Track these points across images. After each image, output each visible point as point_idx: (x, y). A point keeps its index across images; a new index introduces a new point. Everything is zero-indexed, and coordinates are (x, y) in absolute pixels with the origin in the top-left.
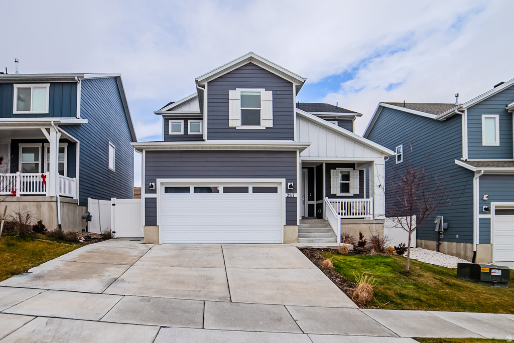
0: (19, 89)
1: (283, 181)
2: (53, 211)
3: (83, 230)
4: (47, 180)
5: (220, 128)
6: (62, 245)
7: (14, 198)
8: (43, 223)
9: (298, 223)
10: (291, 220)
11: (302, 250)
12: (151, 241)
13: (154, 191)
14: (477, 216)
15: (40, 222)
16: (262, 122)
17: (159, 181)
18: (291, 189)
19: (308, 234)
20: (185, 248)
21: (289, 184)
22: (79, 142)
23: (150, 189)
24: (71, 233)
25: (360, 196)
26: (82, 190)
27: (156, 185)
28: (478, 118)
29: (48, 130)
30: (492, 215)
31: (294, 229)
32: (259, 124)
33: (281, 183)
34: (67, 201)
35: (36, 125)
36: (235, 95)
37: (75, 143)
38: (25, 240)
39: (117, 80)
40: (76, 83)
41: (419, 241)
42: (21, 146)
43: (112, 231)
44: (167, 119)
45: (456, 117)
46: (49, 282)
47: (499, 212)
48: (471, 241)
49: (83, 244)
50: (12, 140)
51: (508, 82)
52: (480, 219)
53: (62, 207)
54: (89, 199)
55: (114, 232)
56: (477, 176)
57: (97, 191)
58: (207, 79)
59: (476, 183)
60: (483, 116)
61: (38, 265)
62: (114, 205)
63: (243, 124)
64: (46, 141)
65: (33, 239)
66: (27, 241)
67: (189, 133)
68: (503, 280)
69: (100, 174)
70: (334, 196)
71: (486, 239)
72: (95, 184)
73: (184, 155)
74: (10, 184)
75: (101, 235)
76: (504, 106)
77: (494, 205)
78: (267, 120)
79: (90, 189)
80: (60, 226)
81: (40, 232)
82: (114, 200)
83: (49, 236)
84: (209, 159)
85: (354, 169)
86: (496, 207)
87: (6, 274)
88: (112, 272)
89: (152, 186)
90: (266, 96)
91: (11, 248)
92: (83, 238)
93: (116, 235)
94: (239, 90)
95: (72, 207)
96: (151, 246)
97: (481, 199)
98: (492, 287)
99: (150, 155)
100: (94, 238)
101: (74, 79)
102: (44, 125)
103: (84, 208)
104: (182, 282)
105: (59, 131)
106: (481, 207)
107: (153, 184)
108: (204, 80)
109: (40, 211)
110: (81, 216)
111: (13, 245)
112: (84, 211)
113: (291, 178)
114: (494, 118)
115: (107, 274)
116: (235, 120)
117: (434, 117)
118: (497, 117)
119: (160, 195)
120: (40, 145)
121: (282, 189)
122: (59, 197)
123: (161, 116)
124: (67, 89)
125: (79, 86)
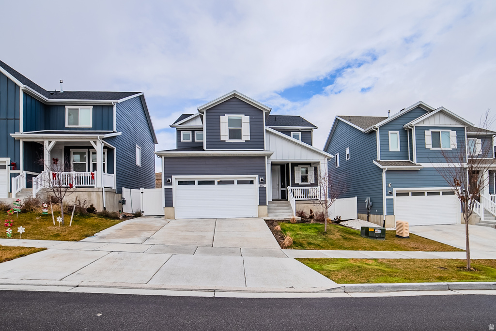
0: (69, 109)
1: (257, 176)
2: (100, 198)
3: (120, 211)
4: (95, 176)
5: (215, 141)
6: (109, 221)
7: (72, 190)
8: (94, 206)
9: (267, 204)
10: (262, 202)
11: (266, 221)
12: (169, 218)
13: (171, 184)
14: (385, 197)
15: (92, 206)
16: (243, 137)
17: (174, 177)
18: (263, 182)
19: (275, 211)
20: (192, 221)
21: (261, 178)
22: (115, 148)
23: (168, 183)
24: (114, 213)
25: (315, 184)
26: (118, 182)
27: (172, 179)
28: (386, 133)
29: (95, 142)
30: (394, 197)
31: (264, 208)
32: (240, 138)
33: (256, 178)
34: (108, 190)
35: (87, 138)
36: (224, 119)
37: (113, 149)
38: (84, 217)
39: (142, 98)
40: (113, 106)
41: (359, 214)
42: (72, 151)
43: (142, 211)
44: (179, 131)
45: (372, 133)
46: (110, 240)
47: (398, 194)
48: (382, 214)
49: (122, 220)
50: (65, 146)
51: (407, 109)
52: (387, 199)
53: (106, 195)
54: (123, 188)
55: (143, 212)
56: (384, 171)
57: (128, 182)
58: (205, 108)
59: (384, 175)
60: (390, 132)
61: (99, 232)
62: (142, 193)
63: (230, 139)
64: (92, 147)
65: (89, 217)
66: (86, 218)
67: (196, 141)
68: (382, 236)
69: (130, 170)
70: (298, 185)
71: (391, 212)
72: (127, 177)
73: (190, 160)
74: (65, 178)
75: (133, 214)
76: (402, 126)
77: (395, 190)
78: (246, 136)
79: (123, 181)
80: (105, 208)
81: (92, 212)
82: (142, 189)
83: (99, 215)
84: (207, 163)
85: (311, 166)
86: (396, 191)
87: (83, 236)
88: (146, 234)
89: (169, 180)
90: (245, 120)
91: (78, 222)
92: (121, 216)
93: (144, 214)
94: (227, 116)
95: (112, 195)
96: (169, 220)
97: (387, 186)
98: (375, 240)
99: (167, 160)
100: (129, 216)
101: (111, 104)
102: (92, 139)
103: (120, 195)
104: (187, 239)
105: (103, 142)
106: (387, 192)
107: (170, 179)
108: (203, 109)
109: (91, 198)
110: (118, 201)
111: (77, 221)
112: (120, 197)
113: (262, 174)
114: (397, 133)
115: (142, 235)
116: (225, 136)
117: (363, 130)
118: (398, 132)
119: (175, 186)
120: (86, 150)
121: (256, 182)
122: (104, 188)
123: (175, 128)
124: (105, 111)
125: (115, 108)
